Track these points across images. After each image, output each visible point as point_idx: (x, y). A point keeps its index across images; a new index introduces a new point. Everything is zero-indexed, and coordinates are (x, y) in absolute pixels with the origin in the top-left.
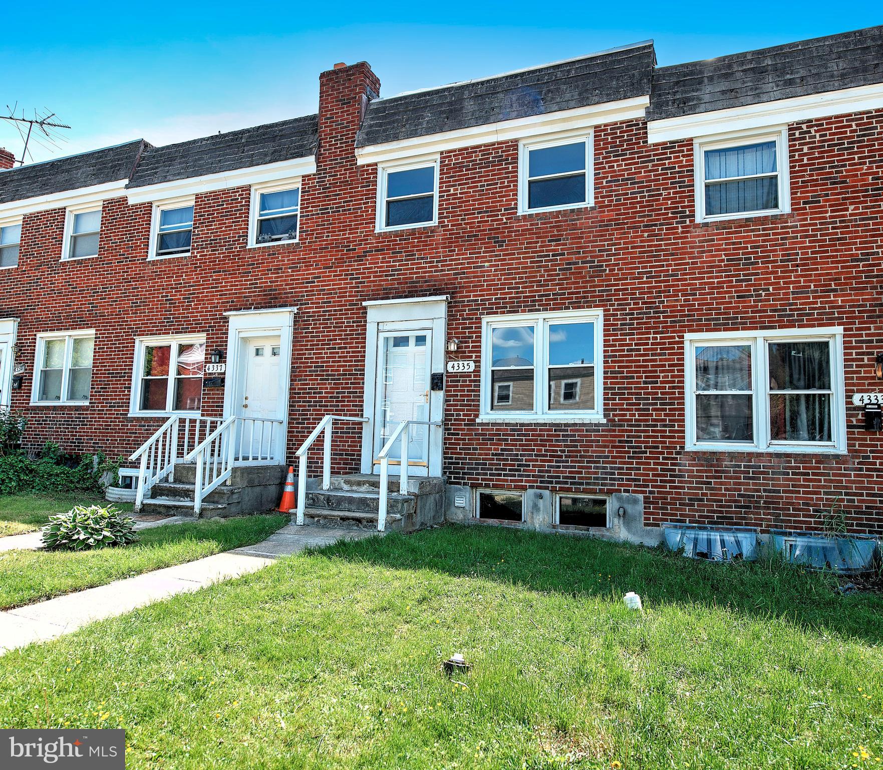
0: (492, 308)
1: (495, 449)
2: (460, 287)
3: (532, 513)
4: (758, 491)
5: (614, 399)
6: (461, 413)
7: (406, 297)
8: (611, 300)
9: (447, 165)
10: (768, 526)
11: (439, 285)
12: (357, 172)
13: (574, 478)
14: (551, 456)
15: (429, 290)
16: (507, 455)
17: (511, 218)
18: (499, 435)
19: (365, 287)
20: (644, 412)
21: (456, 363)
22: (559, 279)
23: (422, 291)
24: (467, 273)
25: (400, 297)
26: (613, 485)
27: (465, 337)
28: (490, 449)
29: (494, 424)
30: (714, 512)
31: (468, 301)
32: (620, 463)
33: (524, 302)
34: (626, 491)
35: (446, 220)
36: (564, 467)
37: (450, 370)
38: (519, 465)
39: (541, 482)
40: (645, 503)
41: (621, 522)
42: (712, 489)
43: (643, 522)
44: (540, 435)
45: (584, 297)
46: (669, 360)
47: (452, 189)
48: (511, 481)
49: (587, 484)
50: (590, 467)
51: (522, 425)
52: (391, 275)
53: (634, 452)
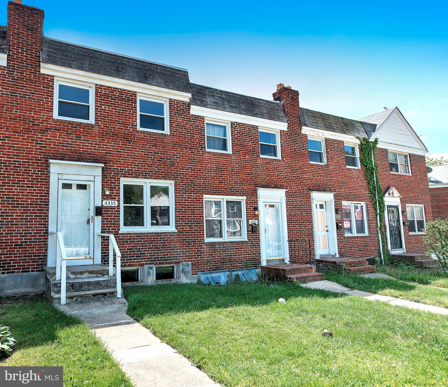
0: (126, 174)
1: (129, 247)
2: (109, 161)
3: (147, 277)
4: (226, 256)
5: (180, 221)
6: (111, 228)
7: (76, 161)
8: (178, 178)
9: (100, 92)
10: (229, 269)
11: (96, 157)
12: (40, 77)
13: (165, 257)
14: (155, 248)
15: (91, 159)
16: (135, 249)
17: (134, 130)
18: (131, 239)
19: (47, 150)
20: (191, 227)
21: (108, 201)
22: (157, 165)
23: (86, 159)
24: (112, 153)
25: (72, 160)
26: (180, 259)
27: (112, 188)
28: (126, 247)
29: (128, 234)
30: (214, 266)
31: (113, 169)
32: (183, 249)
33: (142, 173)
34: (185, 261)
35: (100, 122)
36: (161, 253)
37: (104, 205)
38: (141, 254)
39: (151, 261)
40: (192, 265)
41: (184, 275)
42: (213, 257)
43: (191, 273)
44: (150, 238)
45: (168, 175)
46: (199, 205)
47: (103, 106)
48: (137, 262)
49: (170, 260)
50: (171, 252)
51: (142, 234)
52: (66, 146)
53: (188, 244)
